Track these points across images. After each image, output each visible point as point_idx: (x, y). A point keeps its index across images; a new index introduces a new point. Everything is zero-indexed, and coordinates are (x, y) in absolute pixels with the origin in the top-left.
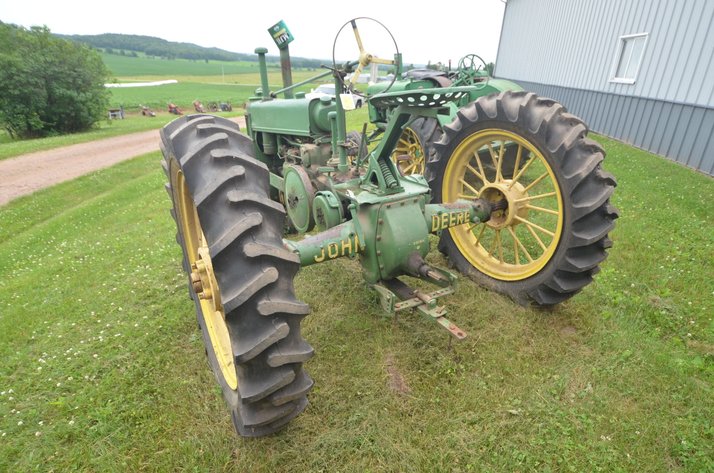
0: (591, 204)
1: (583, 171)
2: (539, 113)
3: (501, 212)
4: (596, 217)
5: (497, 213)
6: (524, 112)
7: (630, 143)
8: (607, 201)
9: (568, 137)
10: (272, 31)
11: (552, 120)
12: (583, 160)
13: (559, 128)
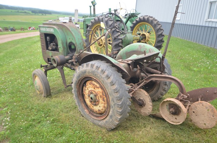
0: (160, 33)
1: (158, 28)
2: (150, 19)
3: (145, 39)
4: (161, 36)
5: (144, 39)
6: (148, 18)
7: (180, 38)
8: (162, 33)
9: (155, 22)
10: (92, 2)
11: (153, 20)
12: (158, 26)
13: (154, 21)
